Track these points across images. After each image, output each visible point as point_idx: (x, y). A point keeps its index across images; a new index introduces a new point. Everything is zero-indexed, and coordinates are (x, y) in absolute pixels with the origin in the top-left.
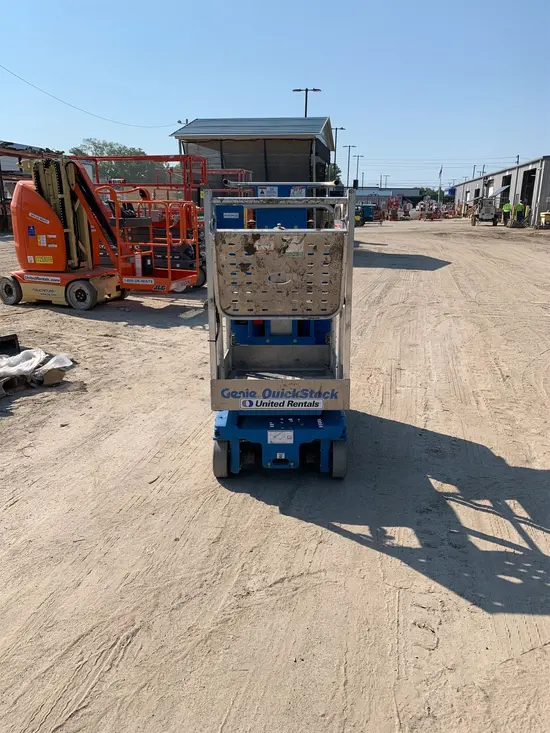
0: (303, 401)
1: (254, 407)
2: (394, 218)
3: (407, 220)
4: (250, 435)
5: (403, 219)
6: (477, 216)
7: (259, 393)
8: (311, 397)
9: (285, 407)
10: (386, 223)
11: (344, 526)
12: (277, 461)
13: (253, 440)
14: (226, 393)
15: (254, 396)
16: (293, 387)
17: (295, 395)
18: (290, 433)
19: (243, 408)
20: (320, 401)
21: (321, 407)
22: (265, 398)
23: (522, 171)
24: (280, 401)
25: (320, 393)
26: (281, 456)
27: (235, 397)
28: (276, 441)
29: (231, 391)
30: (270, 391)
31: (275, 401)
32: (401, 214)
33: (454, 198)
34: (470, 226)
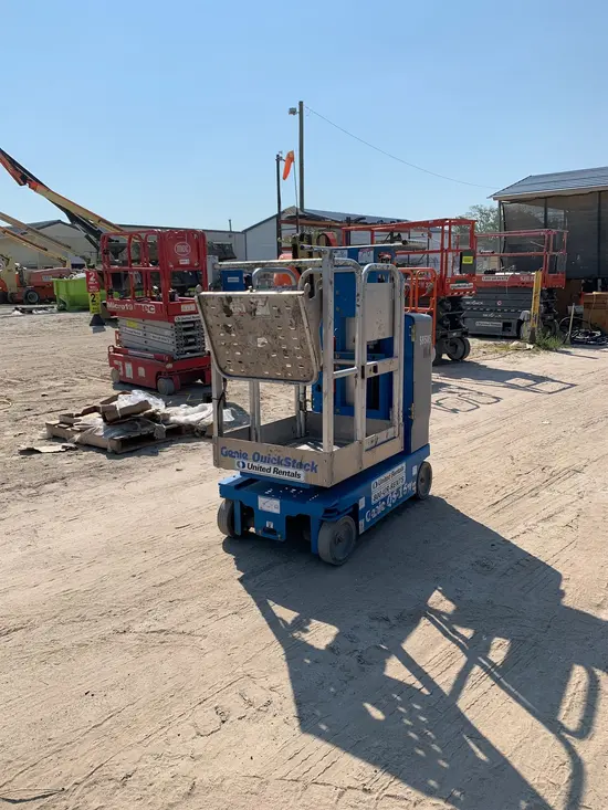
0: (287, 470)
7: (250, 455)
8: (293, 466)
9: (272, 474)
12: (268, 531)
13: (248, 504)
14: (224, 451)
15: (245, 458)
16: (279, 454)
18: (277, 502)
20: (302, 472)
21: (302, 479)
22: (254, 460)
24: (266, 466)
25: (301, 463)
26: (270, 525)
27: (231, 456)
28: (265, 508)
29: (228, 449)
30: (258, 455)
31: (263, 466)
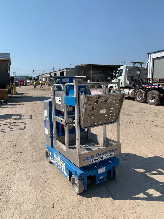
0: (108, 155)
1: (94, 162)
2: (23, 85)
3: (27, 86)
4: (92, 173)
5: (25, 86)
6: (50, 84)
7: (95, 156)
8: (110, 152)
9: (103, 159)
10: (21, 87)
11: (136, 196)
12: (101, 180)
13: (92, 175)
14: (84, 160)
15: (93, 157)
16: (106, 150)
17: (106, 153)
18: (104, 168)
19: (90, 163)
20: (113, 153)
21: (113, 155)
22: (97, 157)
23: (59, 72)
24: (101, 157)
25: (113, 150)
26: (102, 177)
27: (87, 160)
28: (100, 172)
29: (86, 158)
30: (98, 154)
31: (100, 157)
32: (25, 84)
33: (39, 79)
34: (48, 87)
